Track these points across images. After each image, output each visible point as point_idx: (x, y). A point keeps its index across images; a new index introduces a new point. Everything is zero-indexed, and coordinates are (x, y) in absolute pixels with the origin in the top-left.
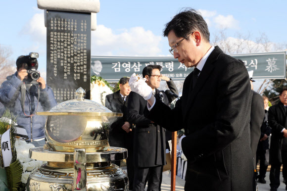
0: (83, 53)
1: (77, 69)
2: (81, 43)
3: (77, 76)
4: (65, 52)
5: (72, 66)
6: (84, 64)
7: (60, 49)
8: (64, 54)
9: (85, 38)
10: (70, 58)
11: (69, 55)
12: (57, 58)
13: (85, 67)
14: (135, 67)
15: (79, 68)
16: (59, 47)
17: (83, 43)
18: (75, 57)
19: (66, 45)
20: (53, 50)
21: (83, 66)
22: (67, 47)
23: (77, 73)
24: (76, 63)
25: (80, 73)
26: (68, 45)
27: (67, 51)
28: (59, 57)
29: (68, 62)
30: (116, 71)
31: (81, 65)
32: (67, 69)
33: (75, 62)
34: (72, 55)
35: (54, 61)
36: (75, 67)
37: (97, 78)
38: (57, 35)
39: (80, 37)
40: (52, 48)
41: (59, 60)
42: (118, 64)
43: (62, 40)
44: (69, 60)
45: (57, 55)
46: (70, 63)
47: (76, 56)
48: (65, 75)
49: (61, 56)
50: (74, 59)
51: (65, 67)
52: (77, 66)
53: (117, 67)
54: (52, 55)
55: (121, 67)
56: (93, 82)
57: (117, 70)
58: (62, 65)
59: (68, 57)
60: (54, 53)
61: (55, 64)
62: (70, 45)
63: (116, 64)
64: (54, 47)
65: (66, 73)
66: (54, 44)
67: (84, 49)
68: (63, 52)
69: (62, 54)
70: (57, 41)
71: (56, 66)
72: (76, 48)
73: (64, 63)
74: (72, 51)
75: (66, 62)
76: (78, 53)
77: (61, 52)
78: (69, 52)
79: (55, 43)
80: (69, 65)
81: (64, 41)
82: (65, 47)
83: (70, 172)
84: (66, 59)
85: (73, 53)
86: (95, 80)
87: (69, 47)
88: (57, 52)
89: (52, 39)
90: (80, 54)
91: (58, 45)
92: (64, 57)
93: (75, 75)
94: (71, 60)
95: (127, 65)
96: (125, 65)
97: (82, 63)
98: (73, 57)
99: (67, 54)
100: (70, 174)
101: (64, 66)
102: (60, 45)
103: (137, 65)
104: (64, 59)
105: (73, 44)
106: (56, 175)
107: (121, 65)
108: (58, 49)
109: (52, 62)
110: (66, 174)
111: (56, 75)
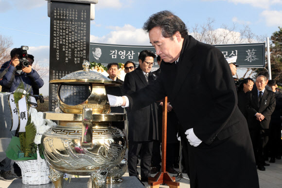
0: (83, 39)
1: (77, 54)
2: (81, 30)
3: (77, 60)
4: (67, 39)
5: (73, 51)
6: (84, 50)
7: (63, 36)
8: (66, 40)
9: (85, 26)
10: (71, 44)
12: (60, 44)
13: (85, 52)
14: (129, 55)
15: (79, 53)
17: (83, 30)
19: (67, 32)
20: (56, 37)
22: (68, 34)
23: (77, 57)
24: (77, 48)
25: (80, 57)
26: (69, 32)
27: (69, 37)
28: (61, 42)
29: (69, 48)
31: (81, 51)
32: (68, 53)
33: (75, 48)
34: (73, 41)
35: (57, 46)
36: (76, 52)
38: (60, 23)
39: (81, 25)
40: (55, 35)
41: (61, 46)
42: (115, 52)
43: (64, 28)
45: (60, 41)
46: (71, 48)
47: (77, 42)
48: (67, 59)
49: (63, 42)
50: (75, 45)
52: (78, 51)
53: (114, 54)
54: (55, 41)
57: (114, 57)
58: (64, 50)
59: (69, 43)
60: (57, 39)
61: (58, 49)
62: (71, 32)
63: (114, 52)
64: (57, 34)
65: (68, 57)
66: (56, 31)
67: (83, 36)
68: (65, 39)
69: (64, 40)
70: (60, 29)
71: (58, 51)
72: (76, 34)
73: (65, 48)
74: (73, 38)
75: (67, 47)
76: (78, 40)
77: (63, 39)
78: (70, 39)
79: (58, 30)
80: (70, 50)
81: (66, 28)
82: (66, 34)
83: (78, 130)
84: (67, 44)
85: (74, 39)
86: (94, 66)
87: (70, 34)
88: (60, 38)
89: (55, 27)
90: (80, 40)
91: (60, 32)
92: (65, 42)
93: (75, 59)
95: (122, 53)
96: (121, 53)
97: (81, 49)
98: (74, 43)
99: (69, 40)
100: (78, 131)
101: (65, 51)
102: (63, 32)
103: (131, 53)
104: (65, 45)
105: (74, 31)
106: (67, 133)
107: (118, 53)
108: (61, 35)
109: (55, 47)
110: (75, 131)
111: (58, 59)
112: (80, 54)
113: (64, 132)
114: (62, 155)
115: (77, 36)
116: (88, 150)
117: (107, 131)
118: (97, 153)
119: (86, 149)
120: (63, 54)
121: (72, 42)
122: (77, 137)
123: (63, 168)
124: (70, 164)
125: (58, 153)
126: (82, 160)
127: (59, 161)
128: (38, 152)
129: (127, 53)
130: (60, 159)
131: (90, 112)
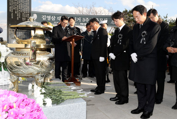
0: (27, 8)
1: (24, 15)
2: (26, 3)
3: (24, 19)
4: (18, 7)
5: (21, 14)
6: (28, 13)
7: (15, 5)
8: (17, 7)
9: (28, 1)
15: (25, 15)
16: (14, 4)
17: (27, 3)
19: (18, 3)
20: (11, 5)
21: (27, 14)
22: (18, 4)
23: (24, 17)
25: (26, 17)
26: (19, 3)
27: (19, 6)
28: (14, 9)
29: (19, 12)
32: (18, 15)
33: (23, 12)
34: (22, 8)
41: (14, 11)
42: (45, 17)
45: (13, 8)
46: (20, 12)
47: (24, 9)
48: (18, 18)
49: (15, 8)
51: (18, 14)
52: (24, 14)
53: (44, 17)
54: (10, 8)
57: (44, 19)
58: (16, 13)
59: (19, 9)
61: (12, 12)
65: (18, 17)
66: (11, 2)
67: (28, 6)
69: (16, 8)
70: (13, 1)
71: (12, 13)
73: (17, 12)
75: (18, 11)
76: (24, 8)
77: (15, 7)
81: (17, 1)
82: (17, 4)
83: (28, 53)
84: (18, 10)
90: (25, 8)
91: (13, 3)
92: (17, 9)
94: (21, 11)
96: (48, 17)
99: (19, 8)
102: (15, 3)
103: (54, 17)
104: (17, 10)
105: (22, 3)
106: (21, 54)
107: (46, 17)
108: (14, 5)
109: (10, 11)
110: (26, 54)
111: (12, 18)
113: (19, 54)
114: (18, 67)
115: (24, 6)
116: (34, 63)
117: (44, 53)
118: (39, 65)
119: (32, 63)
120: (15, 16)
122: (27, 57)
123: (19, 74)
124: (23, 72)
125: (16, 66)
126: (30, 69)
127: (16, 70)
128: (2, 67)
129: (51, 17)
130: (17, 69)
131: (35, 43)
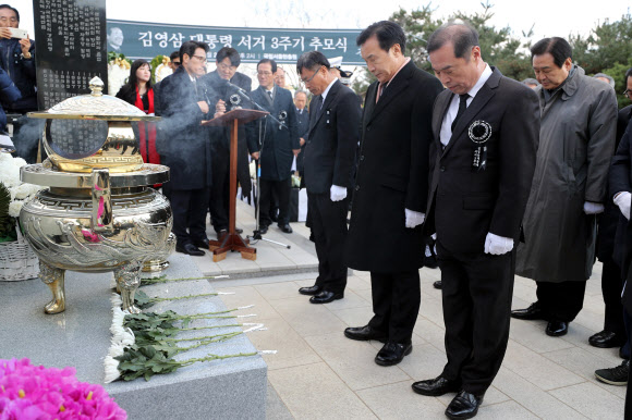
0: (94, 16)
1: (85, 41)
3: (86, 52)
4: (65, 14)
5: (77, 36)
6: (96, 35)
7: (56, 8)
8: (63, 16)
10: (73, 23)
11: (72, 20)
12: (52, 23)
13: (98, 38)
14: (174, 40)
15: (88, 40)
16: (54, 5)
18: (82, 23)
19: (65, 3)
20: (45, 10)
21: (94, 37)
22: (66, 6)
23: (85, 47)
24: (84, 32)
25: (90, 48)
26: (68, 3)
27: (68, 12)
28: (54, 20)
29: (70, 30)
30: (145, 45)
31: (90, 36)
32: (69, 40)
33: (81, 31)
34: (77, 18)
35: (47, 27)
36: (83, 39)
37: (117, 55)
40: (42, 6)
41: (55, 26)
42: (149, 34)
44: (71, 26)
45: (52, 17)
46: (73, 31)
47: (83, 20)
48: (67, 49)
49: (58, 19)
50: (79, 25)
51: (66, 38)
52: (85, 37)
53: (147, 38)
54: (43, 17)
55: (153, 39)
56: (112, 62)
57: (147, 43)
58: (60, 33)
59: (69, 22)
60: (46, 14)
61: (49, 32)
63: (146, 34)
64: (46, 4)
65: (68, 46)
67: (95, 11)
68: (61, 14)
69: (60, 17)
71: (50, 35)
73: (63, 31)
74: (76, 13)
75: (66, 29)
76: (86, 17)
77: (58, 14)
78: (71, 15)
80: (71, 34)
82: (63, 6)
83: (86, 201)
84: (66, 24)
85: (78, 16)
86: (113, 58)
87: (70, 6)
88: (51, 13)
90: (88, 18)
92: (62, 20)
93: (83, 51)
94: (74, 27)
95: (162, 37)
96: (159, 37)
97: (92, 33)
98: (78, 22)
99: (68, 16)
101: (63, 36)
102: (56, 3)
103: (178, 36)
104: (62, 25)
106: (66, 206)
107: (153, 35)
108: (52, 7)
109: (43, 27)
110: (80, 204)
111: (51, 49)
112: (90, 42)
114: (58, 245)
117: (137, 200)
118: (121, 239)
120: (59, 41)
121: (75, 22)
125: (50, 240)
129: (169, 36)
